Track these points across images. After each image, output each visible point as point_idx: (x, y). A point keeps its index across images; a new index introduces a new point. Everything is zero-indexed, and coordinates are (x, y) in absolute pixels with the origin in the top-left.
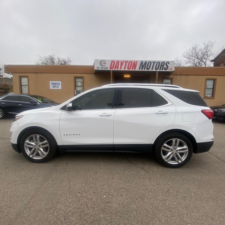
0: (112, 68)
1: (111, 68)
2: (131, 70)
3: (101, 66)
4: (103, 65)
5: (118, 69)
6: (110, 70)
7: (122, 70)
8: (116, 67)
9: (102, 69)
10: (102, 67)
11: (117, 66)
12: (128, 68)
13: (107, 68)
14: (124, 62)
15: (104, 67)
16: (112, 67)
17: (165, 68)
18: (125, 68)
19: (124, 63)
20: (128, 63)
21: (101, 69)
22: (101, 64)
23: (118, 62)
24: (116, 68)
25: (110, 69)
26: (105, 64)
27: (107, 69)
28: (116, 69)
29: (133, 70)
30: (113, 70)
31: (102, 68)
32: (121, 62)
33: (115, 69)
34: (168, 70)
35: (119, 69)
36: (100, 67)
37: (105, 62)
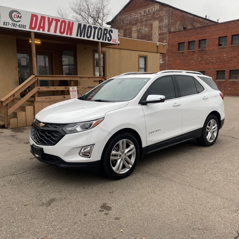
0: (34, 28)
2: (65, 35)
4: (16, 19)
5: (44, 30)
6: (31, 32)
7: (50, 33)
8: (41, 27)
9: (15, 28)
10: (14, 23)
11: (42, 25)
12: (60, 32)
13: (24, 26)
14: (52, 19)
15: (18, 24)
16: (33, 26)
17: (108, 38)
18: (55, 32)
19: (54, 23)
20: (59, 24)
21: (13, 27)
22: (11, 18)
23: (43, 18)
24: (41, 29)
25: (30, 28)
26: (19, 19)
27: (24, 29)
28: (41, 31)
29: (69, 36)
30: (35, 32)
31: (14, 25)
32: (49, 19)
33: (39, 30)
34: (111, 42)
35: (46, 32)
36: (9, 23)
37: (20, 14)
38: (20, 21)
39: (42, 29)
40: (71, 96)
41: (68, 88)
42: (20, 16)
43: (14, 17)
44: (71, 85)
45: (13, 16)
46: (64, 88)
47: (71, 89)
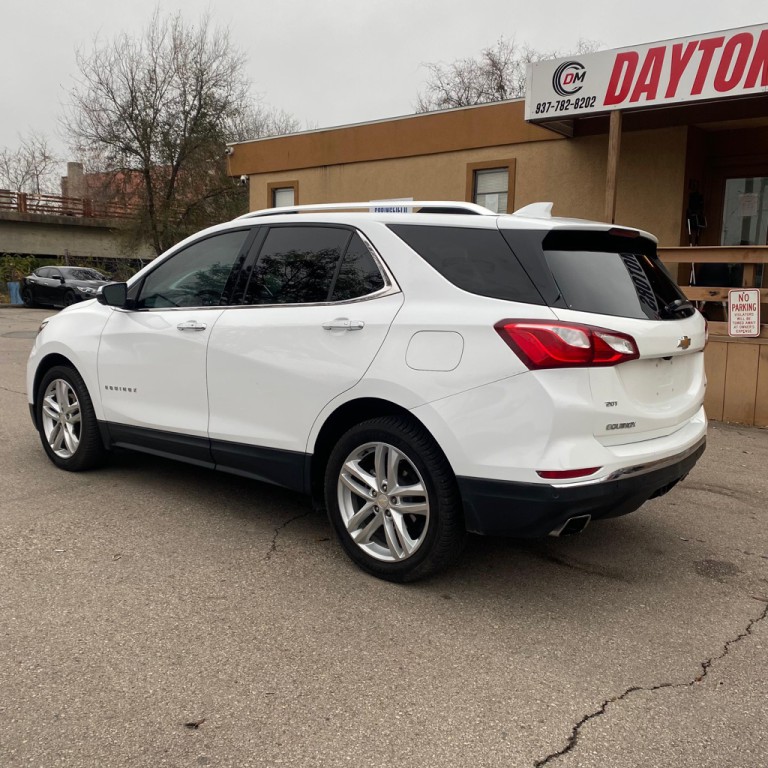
0: (620, 99)
1: (611, 98)
2: (739, 90)
3: (555, 98)
4: (569, 88)
5: (652, 96)
6: (608, 113)
7: (677, 99)
8: (646, 88)
9: (564, 113)
10: (561, 98)
11: (647, 82)
12: (720, 85)
13: (589, 101)
14: (692, 47)
15: (573, 98)
16: (618, 92)
18: (698, 88)
19: (697, 56)
20: (718, 54)
22: (557, 86)
24: (644, 95)
25: (606, 102)
26: (578, 83)
27: (589, 110)
28: (643, 101)
29: (757, 89)
30: (622, 111)
31: (562, 105)
32: (677, 49)
33: (635, 98)
35: (660, 99)
36: (550, 103)
37: (583, 68)
38: (580, 88)
39: (646, 94)
40: (733, 326)
41: (722, 294)
42: (581, 72)
43: (565, 83)
44: (741, 281)
45: (562, 81)
46: (703, 295)
47: (734, 296)
